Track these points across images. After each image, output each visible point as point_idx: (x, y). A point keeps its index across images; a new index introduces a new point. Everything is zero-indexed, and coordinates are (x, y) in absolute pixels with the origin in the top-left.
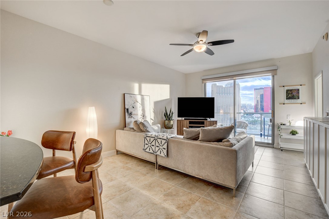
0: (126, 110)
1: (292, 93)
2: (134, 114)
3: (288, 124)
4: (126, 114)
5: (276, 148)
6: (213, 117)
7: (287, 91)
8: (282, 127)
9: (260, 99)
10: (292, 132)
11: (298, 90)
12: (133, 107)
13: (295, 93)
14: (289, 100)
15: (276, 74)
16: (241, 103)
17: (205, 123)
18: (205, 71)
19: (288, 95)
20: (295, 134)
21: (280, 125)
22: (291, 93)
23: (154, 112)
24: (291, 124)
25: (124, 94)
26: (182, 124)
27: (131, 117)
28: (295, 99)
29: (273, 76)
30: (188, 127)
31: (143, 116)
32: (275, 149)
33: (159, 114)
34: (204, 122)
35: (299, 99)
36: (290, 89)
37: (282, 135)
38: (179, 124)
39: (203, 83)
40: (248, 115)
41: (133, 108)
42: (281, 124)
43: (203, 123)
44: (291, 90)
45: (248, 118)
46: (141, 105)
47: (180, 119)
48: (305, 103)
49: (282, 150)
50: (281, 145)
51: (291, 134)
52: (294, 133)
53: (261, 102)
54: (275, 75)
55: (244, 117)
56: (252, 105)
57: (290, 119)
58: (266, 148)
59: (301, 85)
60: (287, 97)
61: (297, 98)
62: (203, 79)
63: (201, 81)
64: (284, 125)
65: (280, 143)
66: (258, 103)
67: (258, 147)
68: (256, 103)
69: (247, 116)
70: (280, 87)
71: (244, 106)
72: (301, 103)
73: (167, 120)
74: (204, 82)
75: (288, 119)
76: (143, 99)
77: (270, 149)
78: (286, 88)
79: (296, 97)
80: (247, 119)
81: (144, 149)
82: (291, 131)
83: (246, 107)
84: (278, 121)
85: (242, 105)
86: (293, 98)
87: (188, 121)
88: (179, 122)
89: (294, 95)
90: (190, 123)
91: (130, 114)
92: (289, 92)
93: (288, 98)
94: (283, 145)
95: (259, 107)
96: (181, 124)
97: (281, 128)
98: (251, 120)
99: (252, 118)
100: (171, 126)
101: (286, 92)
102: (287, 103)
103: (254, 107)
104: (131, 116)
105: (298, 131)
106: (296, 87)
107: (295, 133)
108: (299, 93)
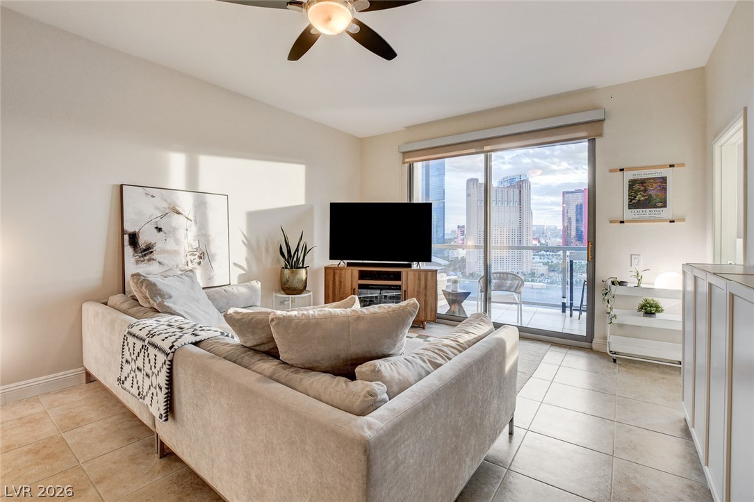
0: (126, 237)
1: (645, 190)
2: (164, 251)
3: (632, 282)
4: (129, 250)
5: (598, 353)
6: (428, 259)
7: (633, 183)
8: (617, 290)
9: (576, 215)
10: (645, 305)
11: (664, 180)
12: (159, 230)
13: (653, 191)
14: (636, 210)
15: (601, 135)
16: (534, 224)
17: (404, 276)
18: (409, 128)
19: (635, 197)
20: (654, 314)
21: (610, 283)
22: (642, 188)
23: (249, 244)
24: (643, 280)
25: (121, 186)
26: (340, 277)
27: (149, 260)
28: (655, 207)
29: (592, 142)
30: (356, 286)
31: (200, 258)
32: (595, 356)
33: (267, 250)
34: (400, 272)
35: (665, 206)
36: (639, 177)
37: (615, 316)
38: (332, 278)
39: (404, 163)
40: (547, 251)
41: (156, 230)
42: (613, 283)
43: (397, 276)
44: (643, 182)
45: (549, 259)
46: (193, 222)
47: (336, 262)
48: (682, 220)
49: (615, 361)
50: (612, 345)
51: (642, 313)
52: (649, 309)
53: (577, 220)
54: (596, 136)
55: (540, 255)
56: (558, 228)
57: (640, 266)
58: (570, 352)
59: (672, 166)
60: (631, 200)
61: (660, 204)
62: (403, 153)
63: (399, 157)
64: (621, 283)
65: (611, 339)
66: (570, 223)
67: (547, 346)
68: (566, 225)
69: (545, 253)
70: (611, 171)
71: (541, 232)
72: (671, 219)
73: (286, 268)
74: (406, 160)
75: (633, 268)
76: (201, 206)
77: (582, 354)
78: (630, 175)
79: (658, 200)
80: (546, 260)
81: (119, 380)
82: (642, 302)
83: (543, 233)
84: (604, 273)
85: (534, 229)
86: (648, 203)
87: (356, 270)
88: (332, 274)
89: (650, 196)
90: (363, 275)
91: (145, 250)
92: (637, 187)
93: (633, 204)
94: (618, 344)
95: (574, 233)
96: (337, 279)
97: (613, 293)
98: (555, 262)
99: (557, 258)
100: (300, 286)
101: (630, 186)
102: (630, 218)
103: (561, 233)
104: (147, 258)
105: (662, 302)
106: (658, 170)
107: (653, 310)
108: (664, 189)
